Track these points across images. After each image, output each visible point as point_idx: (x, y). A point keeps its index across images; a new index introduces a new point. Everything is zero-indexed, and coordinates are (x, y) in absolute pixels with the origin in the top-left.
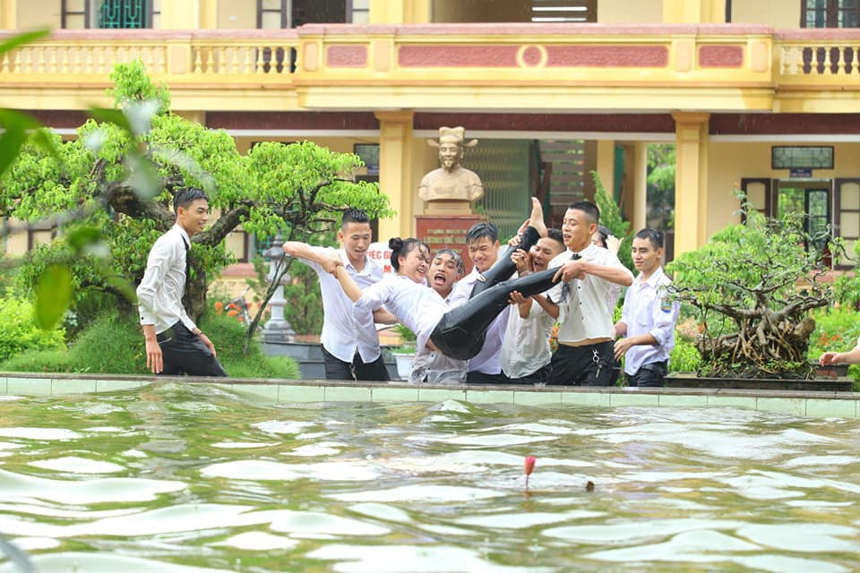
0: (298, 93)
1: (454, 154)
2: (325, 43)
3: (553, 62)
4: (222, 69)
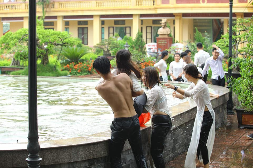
0: (156, 10)
3: (208, 2)
4: (142, 5)
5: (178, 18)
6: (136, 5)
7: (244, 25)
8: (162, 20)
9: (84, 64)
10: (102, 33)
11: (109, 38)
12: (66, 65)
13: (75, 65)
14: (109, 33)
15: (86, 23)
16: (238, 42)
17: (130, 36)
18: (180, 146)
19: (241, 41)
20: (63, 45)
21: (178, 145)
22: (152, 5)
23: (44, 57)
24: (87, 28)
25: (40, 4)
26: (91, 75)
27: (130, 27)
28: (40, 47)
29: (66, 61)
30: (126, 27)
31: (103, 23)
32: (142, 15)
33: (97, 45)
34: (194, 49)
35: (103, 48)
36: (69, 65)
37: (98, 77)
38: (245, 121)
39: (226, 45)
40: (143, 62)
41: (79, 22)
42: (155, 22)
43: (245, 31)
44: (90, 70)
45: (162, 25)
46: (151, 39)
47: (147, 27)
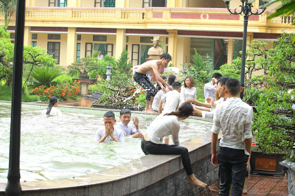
0: (145, 25)
1: (156, 43)
2: (152, 12)
3: (210, 18)
4: (129, 18)
5: (173, 35)
6: (122, 17)
7: (259, 49)
8: (154, 37)
9: (57, 88)
10: (78, 50)
11: (85, 57)
12: (35, 88)
13: (45, 89)
14: (86, 51)
15: (58, 37)
16: (251, 69)
17: (112, 55)
18: (182, 194)
19: (255, 68)
20: (35, 63)
21: (181, 192)
22: (142, 18)
23: (9, 77)
24: (59, 43)
25: (3, 11)
26: (65, 101)
27: (112, 45)
28: (6, 65)
29: (35, 83)
30: (107, 45)
31: (79, 37)
32: (128, 31)
33: (72, 65)
34: (194, 75)
35: (79, 69)
36: (38, 88)
37: (73, 104)
38: (259, 166)
39: (236, 72)
40: (133, 88)
41: (49, 35)
42: (143, 39)
43: (260, 56)
44: (63, 96)
45: (153, 44)
46: (138, 60)
47: (133, 45)
